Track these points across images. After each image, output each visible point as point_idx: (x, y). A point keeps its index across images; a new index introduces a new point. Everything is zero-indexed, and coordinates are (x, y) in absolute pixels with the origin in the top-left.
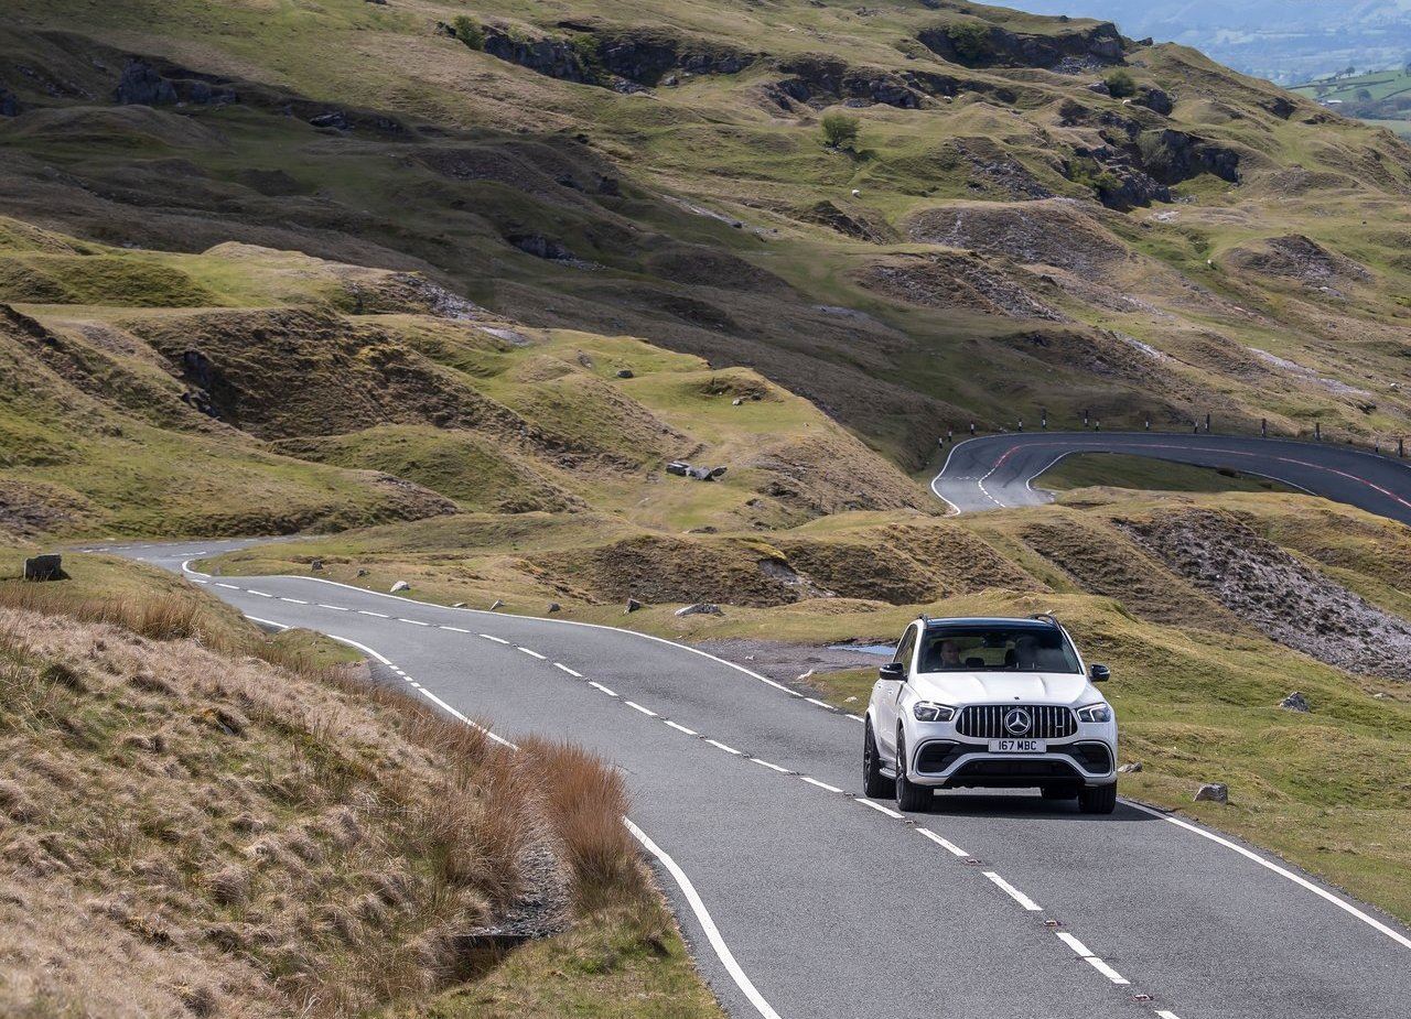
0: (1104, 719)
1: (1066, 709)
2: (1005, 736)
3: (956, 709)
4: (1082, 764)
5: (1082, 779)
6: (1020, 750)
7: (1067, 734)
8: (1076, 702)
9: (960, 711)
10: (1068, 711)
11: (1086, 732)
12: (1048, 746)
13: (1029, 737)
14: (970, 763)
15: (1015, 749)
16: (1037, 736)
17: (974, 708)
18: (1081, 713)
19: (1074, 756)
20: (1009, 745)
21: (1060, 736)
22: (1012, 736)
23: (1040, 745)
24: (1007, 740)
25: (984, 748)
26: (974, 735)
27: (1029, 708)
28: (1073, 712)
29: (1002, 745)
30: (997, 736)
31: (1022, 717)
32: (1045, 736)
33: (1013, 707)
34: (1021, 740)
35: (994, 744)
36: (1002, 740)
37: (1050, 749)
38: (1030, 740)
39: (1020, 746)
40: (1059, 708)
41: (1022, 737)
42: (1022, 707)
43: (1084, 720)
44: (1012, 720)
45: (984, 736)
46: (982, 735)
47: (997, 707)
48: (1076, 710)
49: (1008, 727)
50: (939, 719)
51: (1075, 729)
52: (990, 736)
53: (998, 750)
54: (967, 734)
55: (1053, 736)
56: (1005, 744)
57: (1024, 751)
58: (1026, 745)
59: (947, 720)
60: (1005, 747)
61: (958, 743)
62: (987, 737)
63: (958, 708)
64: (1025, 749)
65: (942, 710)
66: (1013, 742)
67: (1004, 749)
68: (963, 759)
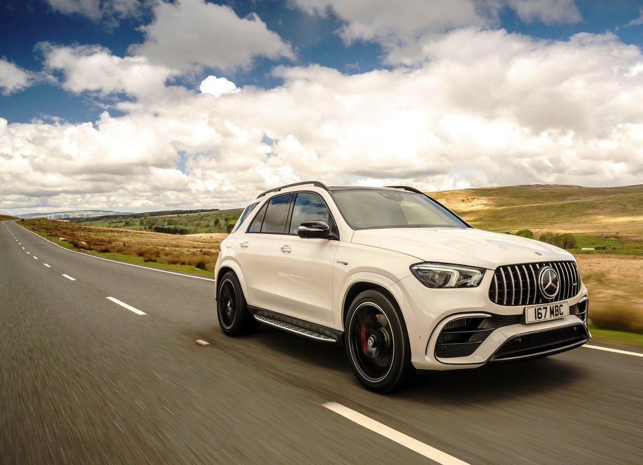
2: (537, 302)
3: (483, 271)
6: (553, 318)
9: (489, 276)
15: (548, 317)
17: (505, 268)
20: (543, 312)
22: (545, 301)
23: (565, 308)
24: (542, 306)
26: (509, 304)
29: (538, 314)
30: (531, 303)
32: (567, 297)
33: (541, 264)
34: (552, 305)
35: (530, 312)
36: (536, 307)
37: (571, 311)
38: (558, 304)
39: (552, 312)
41: (553, 300)
42: (547, 264)
45: (518, 305)
46: (516, 304)
47: (527, 266)
49: (541, 290)
50: (463, 284)
52: (524, 303)
53: (533, 320)
54: (500, 302)
55: (571, 295)
56: (540, 311)
57: (555, 317)
58: (556, 311)
59: (472, 286)
60: (540, 316)
61: (488, 316)
62: (522, 304)
63: (486, 269)
64: (556, 315)
65: (461, 273)
66: (546, 308)
67: (539, 318)
68: (499, 337)
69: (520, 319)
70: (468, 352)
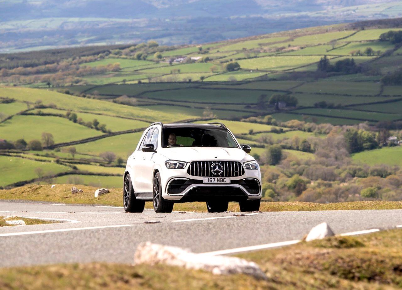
0: (255, 168)
1: (239, 163)
2: (211, 176)
3: (187, 163)
4: (246, 189)
5: (247, 196)
6: (218, 182)
7: (240, 175)
8: (243, 160)
9: (189, 164)
10: (240, 164)
11: (248, 174)
12: (231, 180)
13: (223, 176)
14: (194, 189)
15: (216, 182)
16: (226, 176)
17: (196, 162)
18: (246, 164)
19: (242, 185)
20: (213, 180)
21: (236, 176)
22: (215, 176)
23: (228, 180)
24: (212, 178)
25: (201, 182)
26: (196, 175)
27: (222, 162)
28: (242, 164)
29: (210, 180)
30: (207, 176)
31: (220, 167)
32: (230, 176)
33: (215, 162)
34: (218, 178)
35: (206, 179)
36: (210, 177)
37: (233, 182)
38: (223, 178)
39: (218, 180)
40: (236, 162)
41: (219, 176)
42: (219, 162)
43: (247, 168)
44: (215, 167)
45: (201, 176)
46: (200, 175)
47: (207, 162)
48: (244, 163)
49: (213, 171)
50: (179, 168)
51: (243, 172)
52: (204, 175)
53: (207, 182)
54: (192, 174)
55: (233, 176)
56: (211, 179)
57: (220, 183)
58: (221, 180)
59: (183, 168)
60: (211, 181)
62: (202, 176)
63: (188, 162)
64: (221, 182)
65: (179, 163)
66: (215, 178)
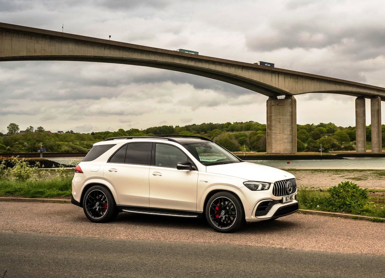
6: (290, 200)
17: (276, 182)
20: (288, 198)
22: (288, 194)
26: (278, 196)
29: (286, 199)
30: (284, 195)
33: (286, 180)
35: (284, 199)
39: (290, 198)
42: (288, 180)
47: (283, 181)
49: (287, 190)
50: (262, 189)
53: (285, 202)
59: (266, 190)
61: (272, 200)
62: (282, 196)
63: (271, 183)
65: (262, 185)
66: (288, 197)
67: (287, 201)
68: (275, 208)
69: (281, 201)
70: (265, 214)
